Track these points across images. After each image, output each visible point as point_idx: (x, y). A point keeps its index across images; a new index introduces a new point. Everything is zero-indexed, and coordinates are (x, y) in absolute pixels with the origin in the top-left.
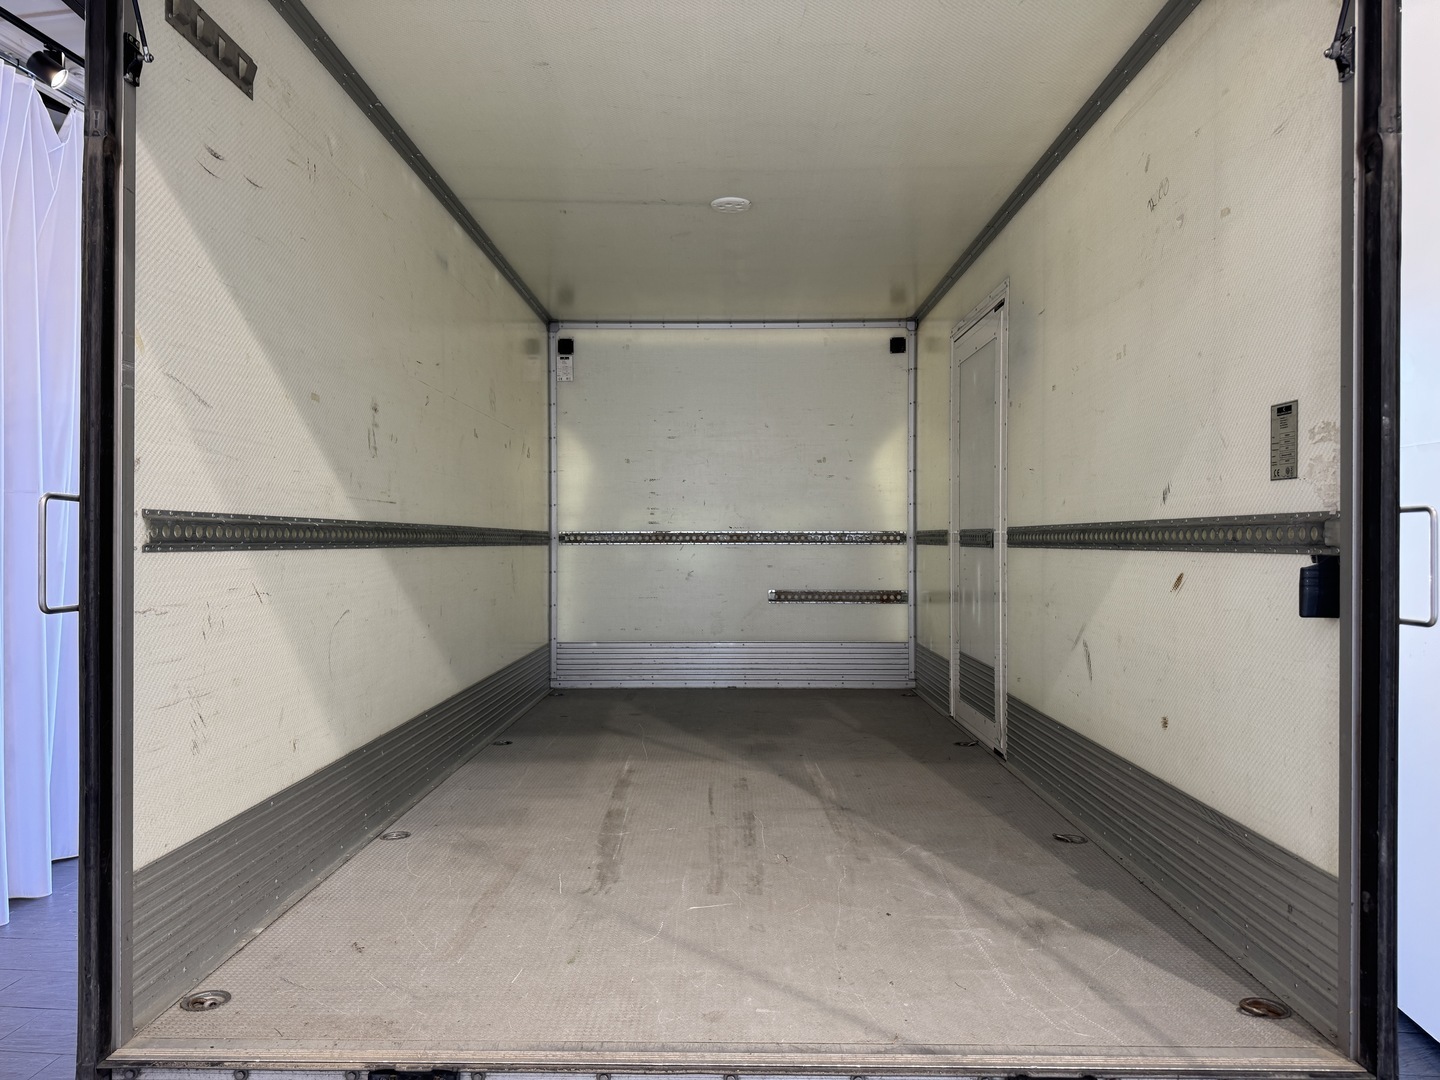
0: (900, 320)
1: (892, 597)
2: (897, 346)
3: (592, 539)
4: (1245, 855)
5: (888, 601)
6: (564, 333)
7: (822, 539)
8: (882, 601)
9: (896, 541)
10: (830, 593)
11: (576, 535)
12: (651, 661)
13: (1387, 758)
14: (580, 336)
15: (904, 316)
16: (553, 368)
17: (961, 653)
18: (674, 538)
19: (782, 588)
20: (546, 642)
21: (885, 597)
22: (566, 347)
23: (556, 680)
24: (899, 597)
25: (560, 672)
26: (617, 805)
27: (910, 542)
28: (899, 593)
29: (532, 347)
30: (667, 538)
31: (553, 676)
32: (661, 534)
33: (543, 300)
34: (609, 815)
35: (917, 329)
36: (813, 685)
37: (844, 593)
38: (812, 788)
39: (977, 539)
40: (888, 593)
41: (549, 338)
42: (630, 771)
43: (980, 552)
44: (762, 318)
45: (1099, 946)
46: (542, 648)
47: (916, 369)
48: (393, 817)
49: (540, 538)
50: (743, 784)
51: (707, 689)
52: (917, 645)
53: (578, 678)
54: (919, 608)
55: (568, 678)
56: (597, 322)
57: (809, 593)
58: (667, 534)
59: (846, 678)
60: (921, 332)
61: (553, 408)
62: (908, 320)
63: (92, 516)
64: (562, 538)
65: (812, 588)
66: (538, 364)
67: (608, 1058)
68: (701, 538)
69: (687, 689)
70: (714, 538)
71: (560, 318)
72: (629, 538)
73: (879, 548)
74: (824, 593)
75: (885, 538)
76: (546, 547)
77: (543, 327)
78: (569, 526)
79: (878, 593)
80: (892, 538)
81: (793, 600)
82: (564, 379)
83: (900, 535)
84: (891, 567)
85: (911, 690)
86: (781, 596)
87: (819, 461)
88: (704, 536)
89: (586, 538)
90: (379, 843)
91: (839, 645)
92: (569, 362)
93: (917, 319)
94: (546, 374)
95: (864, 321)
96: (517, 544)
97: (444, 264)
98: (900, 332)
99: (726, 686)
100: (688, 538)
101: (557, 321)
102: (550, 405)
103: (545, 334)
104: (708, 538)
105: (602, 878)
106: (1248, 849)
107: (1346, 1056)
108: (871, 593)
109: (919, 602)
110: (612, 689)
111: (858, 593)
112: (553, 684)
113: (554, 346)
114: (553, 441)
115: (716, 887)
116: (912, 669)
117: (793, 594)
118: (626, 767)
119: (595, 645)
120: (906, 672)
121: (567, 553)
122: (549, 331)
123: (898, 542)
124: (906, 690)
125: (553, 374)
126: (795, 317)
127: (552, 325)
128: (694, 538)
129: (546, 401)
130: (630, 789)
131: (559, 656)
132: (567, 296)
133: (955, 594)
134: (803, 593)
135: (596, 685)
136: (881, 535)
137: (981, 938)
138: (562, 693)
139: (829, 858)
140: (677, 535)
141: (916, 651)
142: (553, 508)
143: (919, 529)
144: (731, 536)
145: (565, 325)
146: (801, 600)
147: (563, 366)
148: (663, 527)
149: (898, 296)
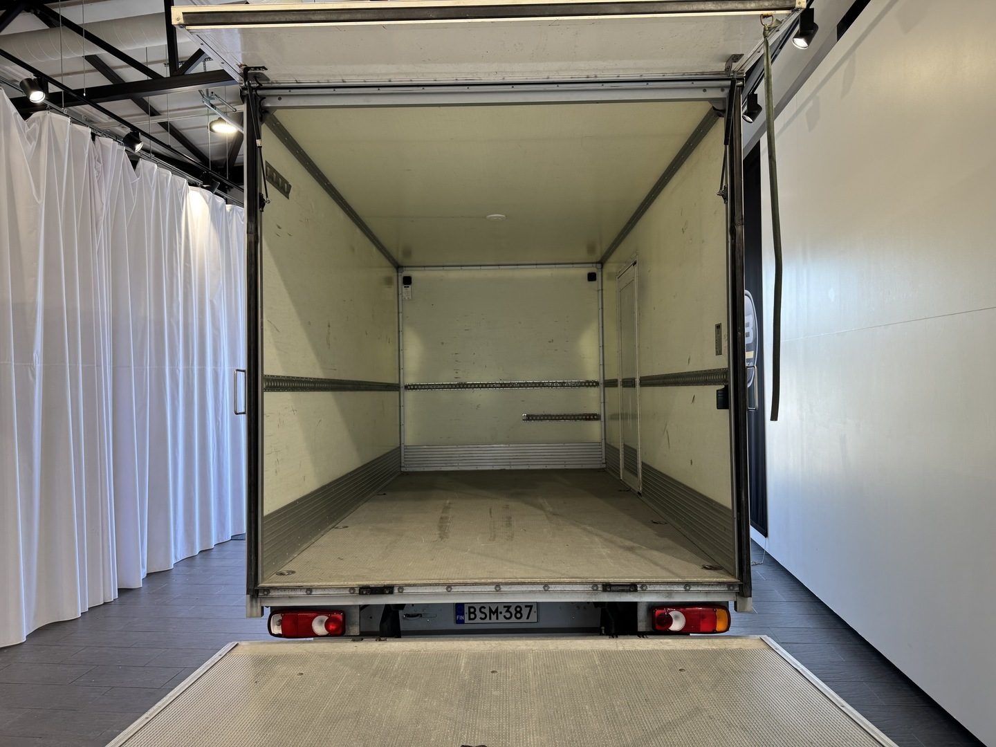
0: (592, 263)
1: (592, 417)
2: (592, 277)
3: (423, 387)
4: (713, 512)
5: (590, 419)
6: (406, 273)
7: (551, 385)
8: (586, 419)
9: (593, 386)
10: (557, 416)
11: (414, 385)
12: (457, 455)
13: (743, 460)
14: (415, 274)
15: (595, 261)
16: (400, 292)
17: (624, 445)
18: (469, 386)
19: (530, 413)
20: (398, 445)
21: (588, 417)
22: (407, 281)
23: (404, 467)
24: (595, 417)
25: (406, 463)
26: (444, 515)
27: (602, 386)
28: (596, 415)
29: (388, 281)
30: (465, 386)
31: (402, 465)
32: (462, 384)
33: (394, 254)
34: (441, 518)
35: (602, 268)
36: (549, 467)
37: (565, 415)
38: (541, 508)
39: (628, 383)
40: (590, 415)
41: (398, 276)
42: (450, 503)
43: (630, 390)
44: (516, 263)
45: (655, 553)
46: (397, 448)
47: (602, 290)
48: (338, 521)
49: (394, 387)
50: (507, 507)
51: (489, 470)
52: (606, 443)
53: (416, 465)
54: (607, 423)
55: (411, 465)
56: (424, 267)
57: (545, 416)
58: (465, 384)
59: (567, 463)
60: (604, 270)
61: (401, 315)
62: (597, 263)
63: (252, 378)
64: (407, 387)
65: (547, 413)
66: (393, 290)
67: (451, 581)
68: (484, 386)
69: (478, 471)
70: (492, 386)
71: (404, 265)
72: (443, 387)
73: (584, 389)
74: (554, 416)
75: (587, 384)
76: (398, 392)
77: (395, 270)
78: (410, 380)
79: (584, 415)
80: (591, 384)
81: (536, 419)
82: (407, 298)
83: (595, 382)
84: (591, 400)
85: (603, 469)
86: (529, 418)
87: (550, 342)
88: (486, 384)
89: (420, 387)
90: (334, 530)
91: (563, 445)
92: (409, 289)
93: (602, 263)
94: (396, 296)
95: (573, 264)
96: (384, 390)
97: (353, 249)
98: (593, 270)
99: (500, 469)
100: (477, 386)
101: (402, 267)
102: (399, 313)
103: (396, 274)
104: (488, 386)
105: (442, 538)
106: (714, 509)
107: (735, 578)
108: (580, 415)
109: (607, 420)
110: (436, 471)
111: (573, 415)
112: (403, 469)
113: (401, 281)
114: (401, 333)
115: (493, 538)
116: (604, 457)
117: (536, 416)
118: (448, 502)
119: (425, 447)
120: (600, 459)
121: (409, 396)
122: (398, 272)
123: (595, 386)
124: (600, 469)
125: (400, 296)
126: (535, 262)
127: (400, 269)
128: (480, 386)
129: (397, 311)
130: (451, 510)
131: (406, 453)
132: (407, 253)
133: (621, 414)
134: (542, 415)
135: (427, 469)
136: (585, 383)
137: (605, 552)
138: (408, 473)
139: (545, 530)
140: (471, 384)
141: (606, 447)
142: (401, 370)
143: (606, 379)
144: (501, 384)
145: (407, 269)
146: (540, 420)
147: (406, 291)
148: (463, 380)
149: (591, 249)
